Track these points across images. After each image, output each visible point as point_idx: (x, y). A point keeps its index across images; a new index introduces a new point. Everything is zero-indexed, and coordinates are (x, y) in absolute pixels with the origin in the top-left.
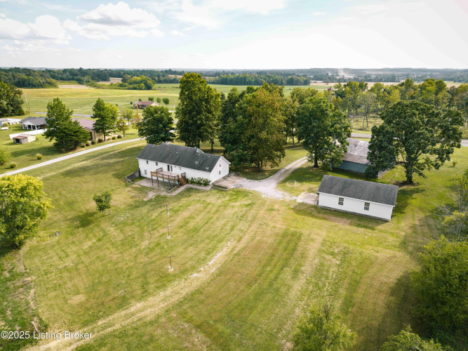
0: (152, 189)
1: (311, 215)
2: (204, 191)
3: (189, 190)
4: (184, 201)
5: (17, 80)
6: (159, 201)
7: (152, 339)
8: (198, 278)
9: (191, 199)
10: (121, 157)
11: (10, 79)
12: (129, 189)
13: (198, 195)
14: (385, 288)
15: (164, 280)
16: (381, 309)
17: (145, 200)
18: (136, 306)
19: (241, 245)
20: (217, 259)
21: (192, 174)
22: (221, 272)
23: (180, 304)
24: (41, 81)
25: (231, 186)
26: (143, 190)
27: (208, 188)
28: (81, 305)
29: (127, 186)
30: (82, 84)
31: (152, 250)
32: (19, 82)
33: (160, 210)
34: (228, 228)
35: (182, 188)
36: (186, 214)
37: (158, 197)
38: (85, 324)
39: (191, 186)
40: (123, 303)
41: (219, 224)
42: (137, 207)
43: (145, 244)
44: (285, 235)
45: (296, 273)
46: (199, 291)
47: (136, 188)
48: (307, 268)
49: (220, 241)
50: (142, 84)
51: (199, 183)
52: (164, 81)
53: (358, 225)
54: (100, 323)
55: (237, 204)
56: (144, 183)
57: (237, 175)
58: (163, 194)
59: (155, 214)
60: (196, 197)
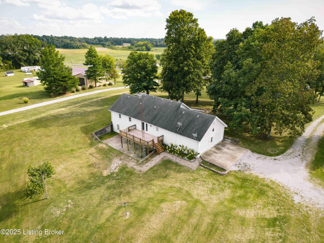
0: (119, 153)
2: (188, 170)
3: (166, 163)
4: (158, 185)
5: (64, 43)
9: (168, 183)
10: (100, 106)
11: (59, 43)
12: (93, 150)
13: (181, 176)
21: (172, 139)
24: (78, 44)
25: (231, 166)
26: (108, 153)
27: (194, 165)
29: (91, 145)
30: (104, 47)
32: (65, 45)
35: (157, 159)
37: (123, 169)
39: (170, 156)
47: (101, 150)
50: (144, 47)
51: (182, 154)
52: (160, 45)
55: (250, 214)
56: (113, 143)
57: (235, 143)
58: (131, 164)
59: (108, 212)
60: (175, 180)
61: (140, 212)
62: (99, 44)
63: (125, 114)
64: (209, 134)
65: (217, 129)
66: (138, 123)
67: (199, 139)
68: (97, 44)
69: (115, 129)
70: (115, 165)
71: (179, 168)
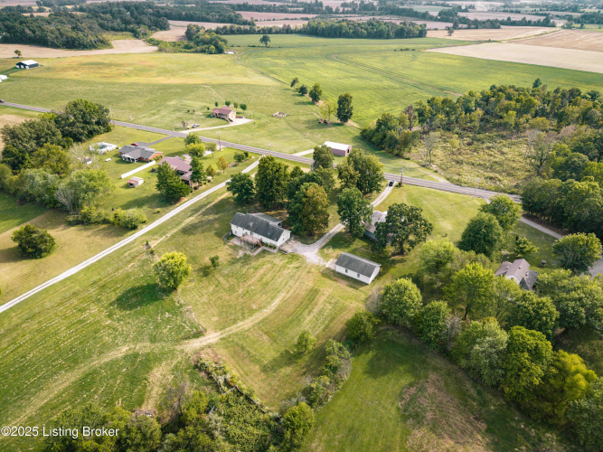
0: (241, 248)
1: (330, 278)
2: (273, 254)
3: (264, 251)
4: (261, 260)
5: (64, 39)
6: (246, 259)
7: (248, 337)
8: (267, 312)
9: (265, 259)
10: (217, 213)
11: (57, 38)
12: (226, 247)
13: (270, 256)
14: (345, 321)
15: (252, 312)
16: (338, 330)
17: (238, 257)
18: (240, 323)
19: (288, 296)
20: (277, 302)
21: (266, 240)
22: (277, 310)
23: (259, 323)
24: (93, 40)
25: (290, 251)
26: (235, 248)
27: (276, 251)
28: (217, 321)
29: (225, 244)
31: (245, 295)
32: (68, 42)
33: (247, 267)
34: (284, 284)
35: (260, 250)
36: (261, 271)
37: (245, 255)
38: (221, 329)
39: (265, 248)
40: (235, 321)
41: (279, 280)
42: (233, 263)
43: (241, 290)
44: (311, 290)
45: (310, 311)
46: (266, 318)
47: (231, 246)
48: (316, 310)
49: (278, 292)
50: (212, 47)
51: (271, 247)
53: (351, 287)
54: (227, 329)
56: (235, 242)
57: (295, 239)
58: (248, 253)
59: (245, 270)
60: (268, 258)
61: (256, 269)
62: (126, 30)
63: (240, 226)
64: (282, 237)
65: (286, 234)
66: (249, 232)
67: (277, 241)
68: (122, 30)
69: (234, 233)
70: (241, 253)
71: (269, 253)
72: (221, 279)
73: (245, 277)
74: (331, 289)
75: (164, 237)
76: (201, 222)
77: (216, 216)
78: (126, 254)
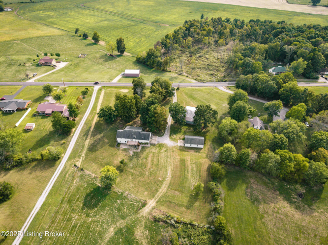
0: (129, 149)
1: (184, 151)
2: (149, 147)
3: (143, 147)
4: (145, 153)
6: (136, 155)
7: (169, 196)
8: (168, 179)
12: (121, 151)
13: (148, 149)
14: (206, 171)
15: (161, 182)
16: (205, 176)
17: (131, 155)
18: (160, 190)
19: (172, 167)
20: (169, 173)
21: (141, 141)
22: (172, 177)
23: (169, 187)
25: (156, 143)
26: (125, 150)
27: (149, 145)
28: (148, 194)
29: (119, 150)
31: (151, 174)
33: (140, 159)
34: (165, 162)
35: (140, 147)
36: (150, 159)
37: (134, 153)
38: (153, 197)
39: (143, 145)
40: (157, 191)
41: (162, 160)
42: (131, 159)
43: (147, 173)
44: (181, 161)
45: (188, 171)
46: (170, 183)
47: (123, 150)
48: (190, 170)
49: (166, 167)
51: (145, 144)
53: (196, 152)
54: (156, 196)
55: (162, 151)
56: (122, 147)
57: (154, 135)
58: (135, 151)
59: (141, 161)
60: (147, 150)
61: (146, 159)
63: (123, 138)
66: (129, 140)
67: (149, 140)
69: (119, 142)
70: (131, 153)
71: (147, 147)
72: (132, 170)
73: (144, 165)
74: (189, 156)
75: (81, 158)
76: (95, 141)
77: (102, 135)
78: (67, 176)
